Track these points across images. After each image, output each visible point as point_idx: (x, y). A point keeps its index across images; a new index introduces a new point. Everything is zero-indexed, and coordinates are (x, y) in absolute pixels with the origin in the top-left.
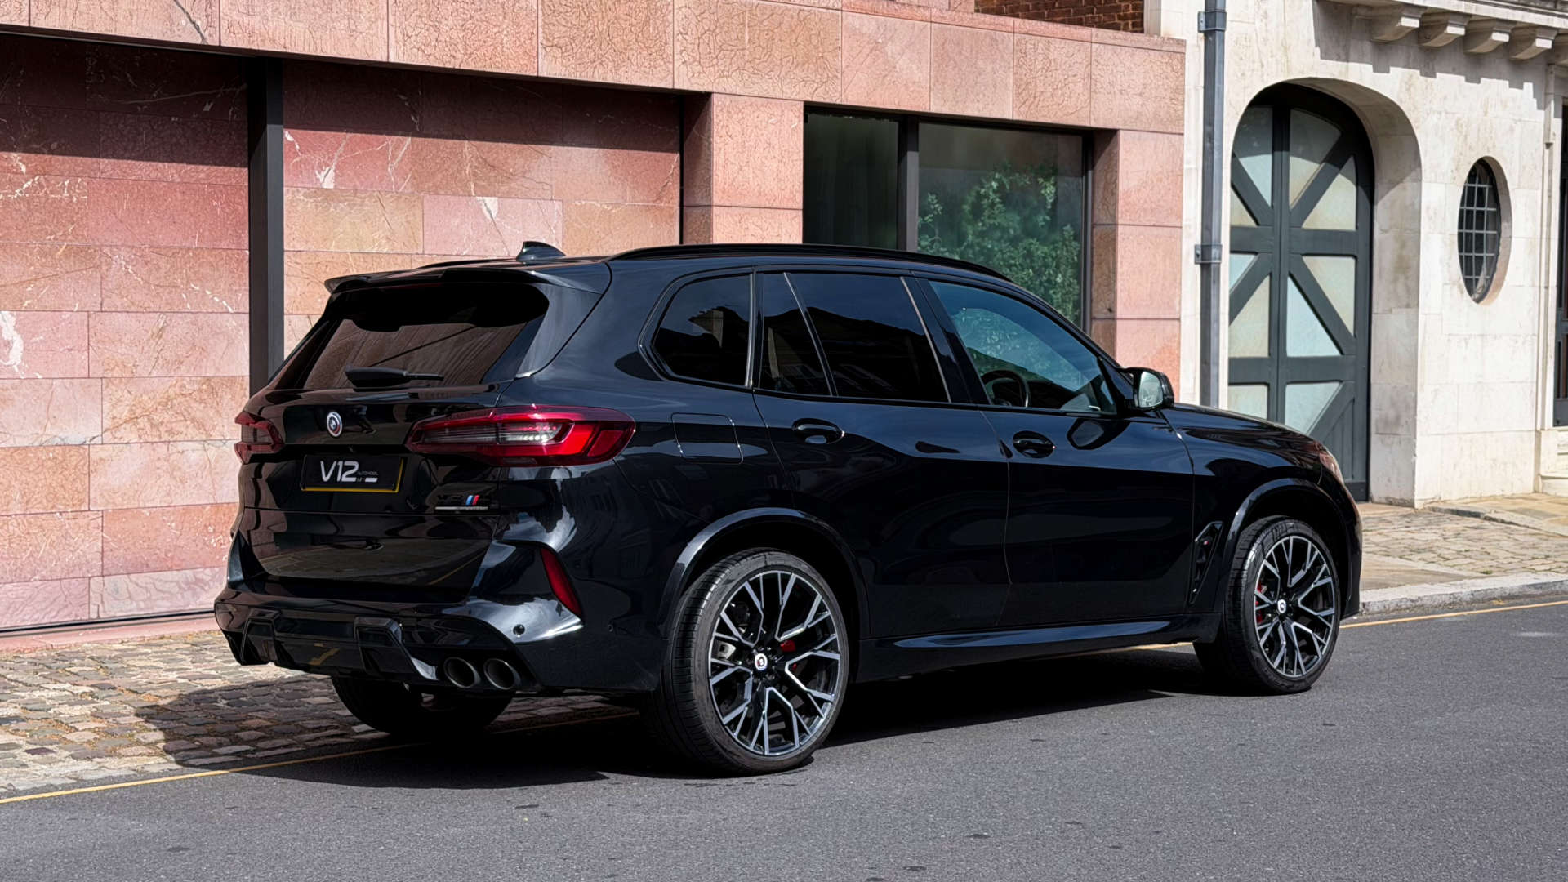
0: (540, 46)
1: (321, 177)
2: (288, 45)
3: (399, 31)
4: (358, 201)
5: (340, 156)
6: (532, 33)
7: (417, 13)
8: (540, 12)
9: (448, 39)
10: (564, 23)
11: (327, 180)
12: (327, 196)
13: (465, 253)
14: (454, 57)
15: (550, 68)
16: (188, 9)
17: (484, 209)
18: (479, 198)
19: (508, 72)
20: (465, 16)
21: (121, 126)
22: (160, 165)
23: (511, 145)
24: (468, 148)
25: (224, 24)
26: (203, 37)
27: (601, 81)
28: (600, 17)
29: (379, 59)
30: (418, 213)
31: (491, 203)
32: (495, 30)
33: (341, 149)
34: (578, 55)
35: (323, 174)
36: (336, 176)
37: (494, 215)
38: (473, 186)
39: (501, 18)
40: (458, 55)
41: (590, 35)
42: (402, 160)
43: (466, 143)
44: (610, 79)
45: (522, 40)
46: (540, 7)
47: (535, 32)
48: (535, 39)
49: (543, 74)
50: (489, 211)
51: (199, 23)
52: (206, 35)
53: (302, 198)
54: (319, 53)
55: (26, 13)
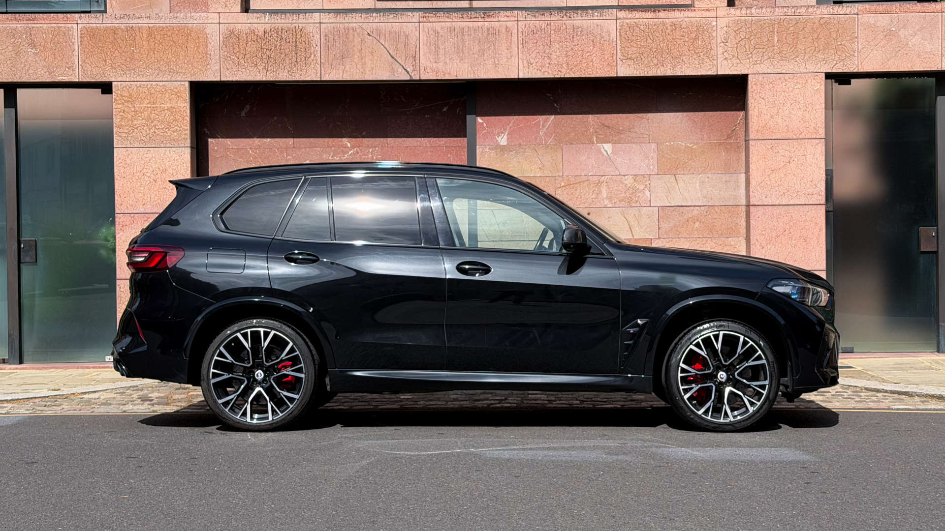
0: (618, 59)
1: (499, 139)
3: (525, 62)
4: (522, 150)
5: (511, 128)
6: (613, 54)
7: (537, 51)
8: (619, 42)
9: (556, 62)
10: (635, 45)
11: (503, 140)
12: (503, 149)
13: (590, 174)
14: (560, 72)
15: (625, 70)
16: (402, 64)
17: (603, 150)
18: (598, 145)
19: (596, 76)
20: (568, 49)
21: (398, 122)
22: (420, 139)
23: (620, 115)
24: (591, 119)
25: (422, 69)
27: (662, 75)
28: (661, 39)
29: (513, 77)
30: (559, 155)
31: (608, 147)
32: (588, 54)
33: (511, 125)
34: (646, 63)
35: (500, 138)
36: (508, 138)
37: (609, 153)
38: (595, 138)
39: (591, 48)
40: (564, 70)
41: (654, 50)
42: (549, 127)
43: (590, 116)
44: (669, 73)
45: (606, 58)
46: (618, 38)
47: (615, 52)
48: (615, 57)
49: (621, 74)
50: (606, 152)
51: (408, 69)
52: (412, 75)
53: (488, 150)
54: (477, 77)
55: (319, 74)
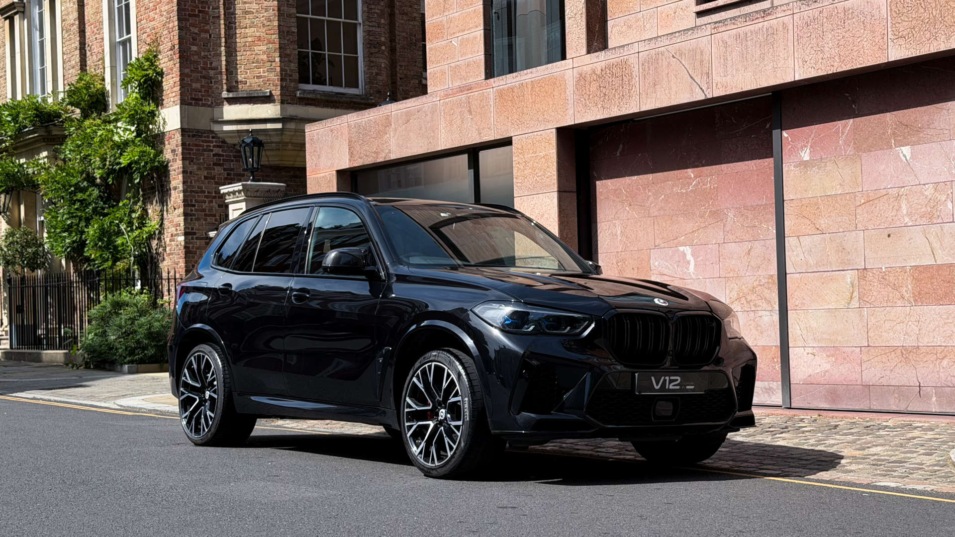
0: (889, 40)
1: (802, 154)
2: (743, 87)
3: (800, 60)
4: (823, 165)
5: (813, 139)
6: (884, 34)
7: (811, 46)
8: (889, 18)
9: (829, 56)
10: (906, 19)
11: (806, 156)
12: (805, 165)
13: (889, 187)
14: (833, 66)
15: (897, 53)
16: (699, 83)
17: (901, 155)
18: (897, 149)
19: (867, 65)
20: (839, 38)
21: (730, 145)
22: (747, 162)
23: (919, 108)
24: (889, 117)
25: (714, 85)
26: (705, 95)
27: (936, 51)
28: (934, 5)
29: (790, 81)
30: (859, 167)
31: (906, 150)
32: (859, 40)
33: (813, 135)
34: (917, 38)
35: (803, 152)
36: (811, 152)
37: (908, 158)
38: (893, 142)
39: (862, 31)
40: (836, 64)
41: (926, 21)
42: (847, 135)
43: (888, 114)
44: (943, 48)
45: (877, 41)
46: (889, 14)
47: (886, 33)
48: (886, 38)
49: (892, 59)
50: (904, 156)
51: (703, 88)
52: (707, 93)
53: (793, 168)
54: (759, 87)
